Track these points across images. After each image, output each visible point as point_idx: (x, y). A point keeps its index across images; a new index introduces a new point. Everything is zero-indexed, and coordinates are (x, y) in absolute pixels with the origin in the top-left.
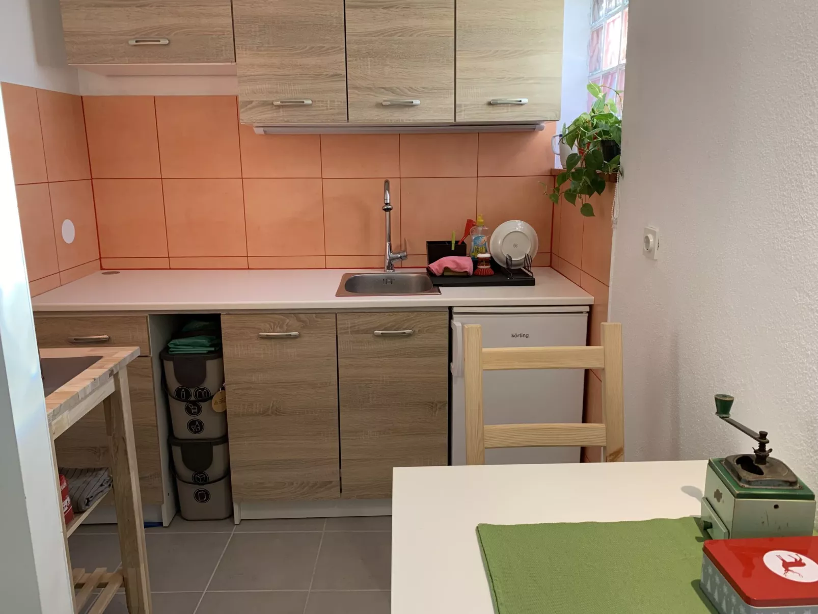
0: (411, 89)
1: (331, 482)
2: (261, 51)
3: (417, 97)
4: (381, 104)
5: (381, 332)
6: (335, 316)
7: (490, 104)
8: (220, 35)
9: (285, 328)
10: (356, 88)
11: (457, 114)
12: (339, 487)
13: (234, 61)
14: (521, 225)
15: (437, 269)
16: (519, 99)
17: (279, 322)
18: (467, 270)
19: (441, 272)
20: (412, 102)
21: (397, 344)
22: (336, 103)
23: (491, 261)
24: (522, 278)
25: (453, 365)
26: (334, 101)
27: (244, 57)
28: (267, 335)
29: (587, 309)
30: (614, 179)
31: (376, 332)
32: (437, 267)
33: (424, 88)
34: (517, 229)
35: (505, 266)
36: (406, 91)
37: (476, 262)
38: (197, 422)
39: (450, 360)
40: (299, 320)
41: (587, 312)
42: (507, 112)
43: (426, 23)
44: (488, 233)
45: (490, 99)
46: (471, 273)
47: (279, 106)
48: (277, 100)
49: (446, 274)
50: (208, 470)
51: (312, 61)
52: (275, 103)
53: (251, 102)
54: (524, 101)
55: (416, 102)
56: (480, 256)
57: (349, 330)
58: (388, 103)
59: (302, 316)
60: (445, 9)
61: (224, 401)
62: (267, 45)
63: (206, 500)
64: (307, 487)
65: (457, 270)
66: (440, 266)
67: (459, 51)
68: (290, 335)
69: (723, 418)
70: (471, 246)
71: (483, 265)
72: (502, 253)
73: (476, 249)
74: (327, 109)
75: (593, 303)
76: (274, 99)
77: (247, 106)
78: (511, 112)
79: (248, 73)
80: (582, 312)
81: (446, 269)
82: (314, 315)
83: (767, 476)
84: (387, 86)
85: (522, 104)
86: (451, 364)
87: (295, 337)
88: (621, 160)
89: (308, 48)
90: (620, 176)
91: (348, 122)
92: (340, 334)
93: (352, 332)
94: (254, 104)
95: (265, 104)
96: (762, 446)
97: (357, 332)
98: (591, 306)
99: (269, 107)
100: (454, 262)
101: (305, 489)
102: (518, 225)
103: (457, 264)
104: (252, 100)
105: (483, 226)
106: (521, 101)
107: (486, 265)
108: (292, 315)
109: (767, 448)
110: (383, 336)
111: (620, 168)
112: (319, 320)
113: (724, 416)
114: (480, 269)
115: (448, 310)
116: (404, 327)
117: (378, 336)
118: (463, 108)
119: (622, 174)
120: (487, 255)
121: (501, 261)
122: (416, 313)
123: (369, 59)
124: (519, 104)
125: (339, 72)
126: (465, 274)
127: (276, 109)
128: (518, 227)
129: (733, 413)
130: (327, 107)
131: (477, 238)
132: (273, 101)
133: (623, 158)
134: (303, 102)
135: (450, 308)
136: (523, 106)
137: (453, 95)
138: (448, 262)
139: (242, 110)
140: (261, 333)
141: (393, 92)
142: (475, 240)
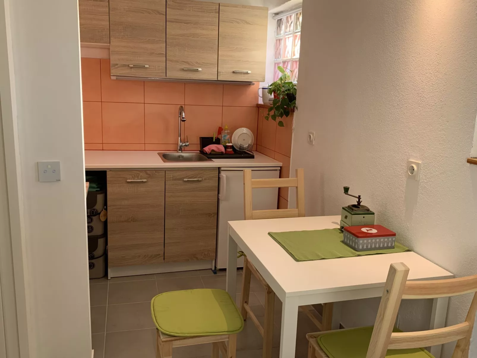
0: (197, 63)
1: (159, 254)
2: (123, 39)
3: (200, 67)
4: (183, 69)
5: (187, 179)
6: (165, 171)
7: (234, 72)
8: (103, 30)
9: (140, 178)
10: (171, 61)
11: (218, 76)
12: (163, 257)
13: (109, 43)
14: (245, 130)
15: (208, 151)
16: (247, 71)
17: (137, 175)
18: (223, 151)
19: (210, 152)
20: (198, 69)
21: (194, 185)
22: (160, 67)
23: (232, 147)
24: (247, 155)
25: (220, 195)
26: (159, 66)
27: (115, 42)
28: (131, 181)
29: (279, 168)
30: (293, 111)
31: (185, 179)
32: (208, 150)
33: (203, 63)
34: (244, 132)
35: (239, 150)
36: (195, 64)
37: (226, 147)
38: (90, 227)
39: (218, 193)
40: (147, 174)
41: (279, 170)
42: (241, 77)
43: (205, 32)
44: (231, 134)
45: (234, 70)
46: (224, 153)
47: (131, 68)
48: (131, 64)
49: (212, 153)
50: (94, 252)
51: (149, 46)
52: (130, 66)
53: (117, 64)
54: (249, 72)
55: (200, 69)
56: (228, 144)
57: (171, 179)
58: (187, 69)
59: (148, 172)
60: (214, 26)
61: (106, 215)
62: (126, 37)
63: (92, 268)
64: (147, 258)
65: (217, 151)
66: (209, 149)
67: (220, 46)
68: (143, 181)
69: (346, 194)
70: (222, 140)
71: (229, 149)
72: (238, 144)
73: (225, 141)
74: (156, 70)
75: (281, 166)
76: (130, 64)
77: (115, 66)
78: (243, 77)
79: (116, 50)
80: (277, 170)
81: (213, 150)
82: (155, 171)
83: (361, 208)
84: (185, 61)
85: (248, 74)
86: (219, 195)
87: (145, 182)
88: (296, 102)
89: (147, 40)
90: (296, 109)
91: (166, 77)
92: (167, 180)
93: (173, 180)
94: (119, 65)
95: (124, 66)
96: (359, 200)
97: (176, 180)
98: (281, 167)
99: (127, 67)
100: (216, 147)
101: (146, 259)
102: (244, 130)
103: (218, 149)
104: (117, 63)
105: (228, 130)
106: (248, 72)
107: (231, 149)
108: (144, 172)
109: (361, 201)
110: (188, 181)
111: (296, 106)
112: (157, 174)
113: (346, 193)
114: (228, 151)
115: (218, 169)
116: (198, 177)
117: (185, 181)
118: (221, 74)
119: (297, 108)
120: (230, 144)
121: (237, 147)
122: (203, 171)
123: (177, 47)
124: (247, 73)
125: (162, 52)
126: (221, 153)
127: (130, 69)
128: (244, 131)
129: (349, 192)
130: (156, 69)
131: (225, 136)
132: (129, 65)
133: (297, 102)
134: (145, 66)
135: (219, 168)
136: (249, 75)
137: (217, 67)
138: (213, 147)
139: (113, 68)
140: (128, 180)
141: (188, 64)
142: (224, 137)
